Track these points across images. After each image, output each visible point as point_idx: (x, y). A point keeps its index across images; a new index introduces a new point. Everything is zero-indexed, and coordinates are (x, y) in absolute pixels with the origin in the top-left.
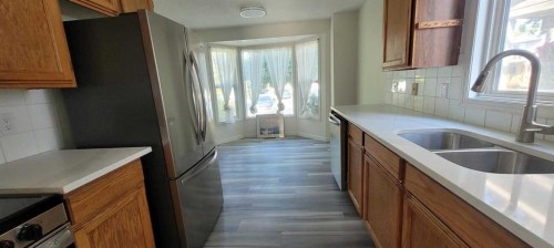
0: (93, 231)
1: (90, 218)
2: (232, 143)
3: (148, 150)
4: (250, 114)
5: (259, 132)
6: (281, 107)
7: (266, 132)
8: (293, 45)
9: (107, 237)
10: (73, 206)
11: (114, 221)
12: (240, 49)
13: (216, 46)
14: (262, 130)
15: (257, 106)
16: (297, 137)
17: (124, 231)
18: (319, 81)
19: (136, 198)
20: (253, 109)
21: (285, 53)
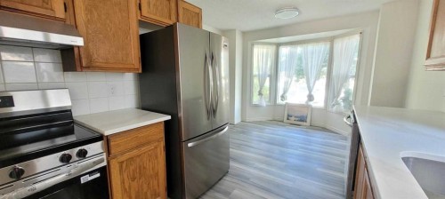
0: (122, 162)
1: (123, 153)
2: (260, 123)
3: (169, 117)
4: (279, 101)
5: (286, 117)
6: (311, 98)
7: (293, 118)
8: (332, 40)
9: (132, 168)
10: (112, 144)
11: (138, 160)
12: (278, 45)
13: (258, 43)
14: (289, 116)
15: (287, 95)
16: (324, 129)
17: (144, 168)
18: (357, 77)
19: (156, 147)
20: (283, 97)
21: (322, 48)
